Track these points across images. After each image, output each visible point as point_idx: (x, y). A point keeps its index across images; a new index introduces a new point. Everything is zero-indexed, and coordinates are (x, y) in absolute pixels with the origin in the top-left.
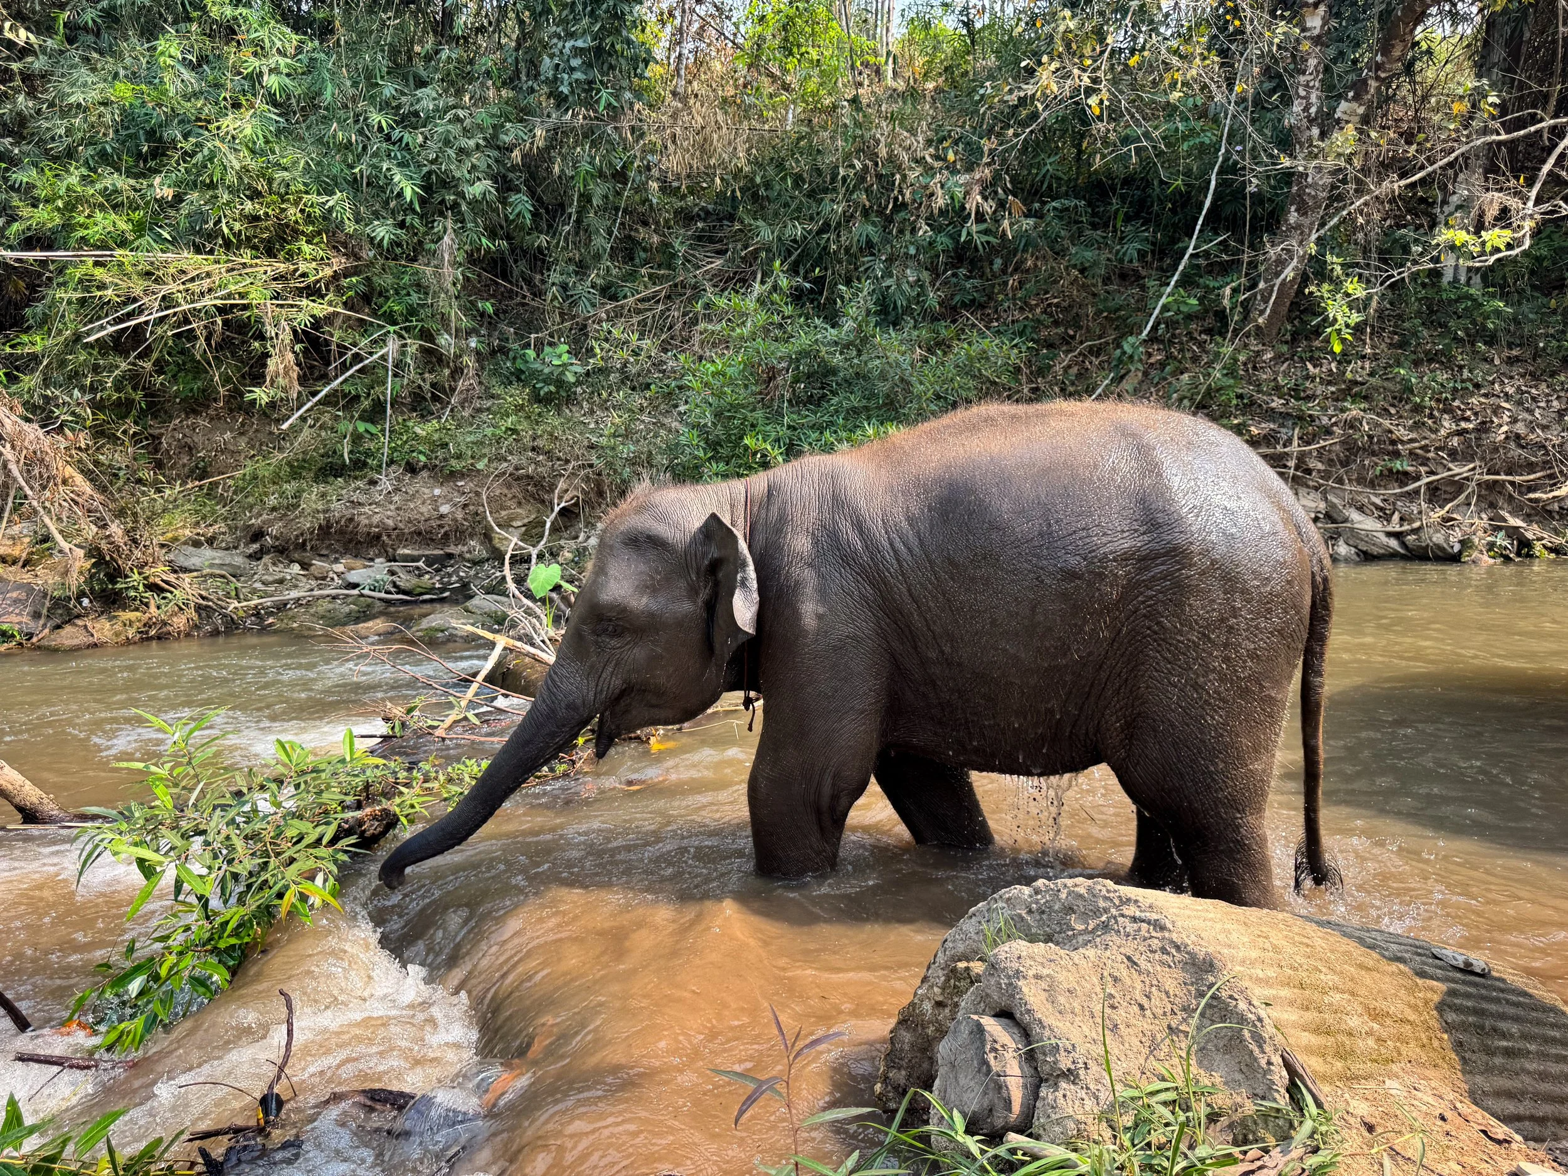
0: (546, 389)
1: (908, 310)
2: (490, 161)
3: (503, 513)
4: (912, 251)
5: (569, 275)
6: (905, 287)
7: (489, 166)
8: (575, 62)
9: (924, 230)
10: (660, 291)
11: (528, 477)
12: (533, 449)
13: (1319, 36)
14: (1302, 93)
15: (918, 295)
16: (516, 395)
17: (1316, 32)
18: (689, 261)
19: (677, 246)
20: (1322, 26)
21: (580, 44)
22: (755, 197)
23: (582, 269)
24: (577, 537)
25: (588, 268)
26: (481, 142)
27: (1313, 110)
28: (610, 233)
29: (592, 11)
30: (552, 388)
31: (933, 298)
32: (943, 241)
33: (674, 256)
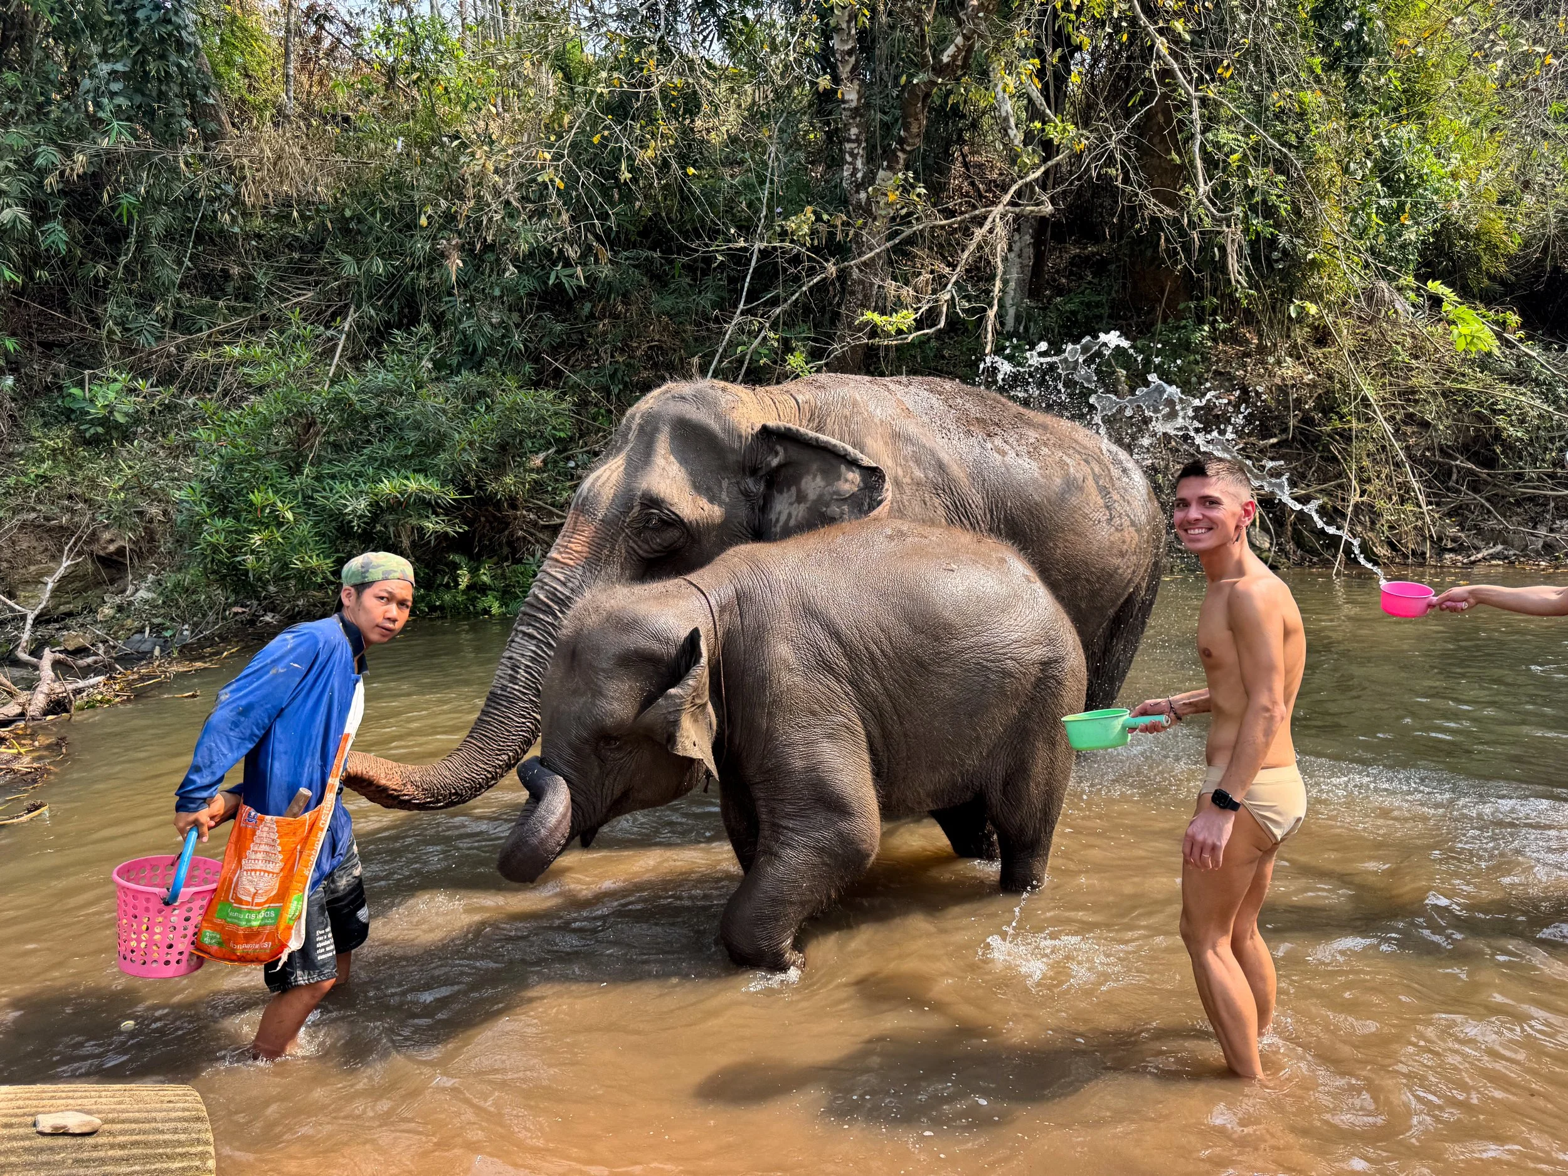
0: (92, 431)
1: (490, 351)
2: (24, 186)
3: (32, 568)
4: (497, 292)
5: (129, 308)
6: (487, 329)
7: (22, 192)
8: (116, 87)
9: (511, 271)
10: (240, 324)
11: (61, 527)
12: (70, 497)
13: (856, 109)
14: (848, 158)
15: (503, 336)
16: (59, 438)
17: (854, 104)
18: (273, 294)
19: (259, 278)
20: (859, 100)
21: (119, 67)
22: (345, 231)
23: (146, 301)
24: (123, 591)
25: (153, 300)
26: (11, 165)
27: (859, 175)
28: (180, 263)
29: (130, 33)
30: (100, 430)
31: (517, 340)
32: (529, 283)
33: (257, 288)
